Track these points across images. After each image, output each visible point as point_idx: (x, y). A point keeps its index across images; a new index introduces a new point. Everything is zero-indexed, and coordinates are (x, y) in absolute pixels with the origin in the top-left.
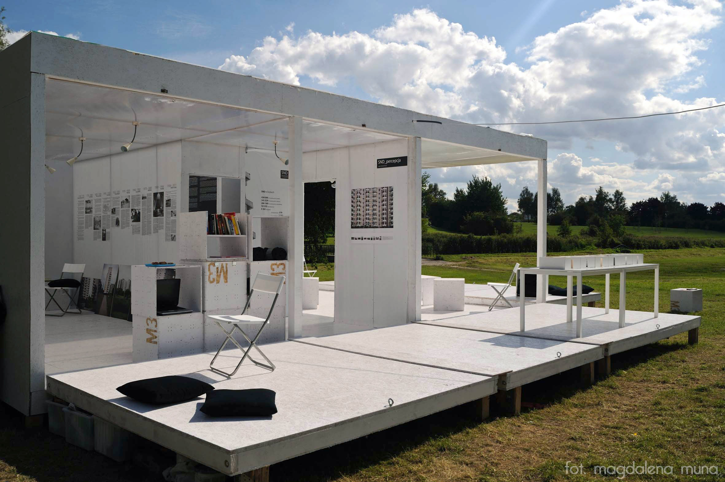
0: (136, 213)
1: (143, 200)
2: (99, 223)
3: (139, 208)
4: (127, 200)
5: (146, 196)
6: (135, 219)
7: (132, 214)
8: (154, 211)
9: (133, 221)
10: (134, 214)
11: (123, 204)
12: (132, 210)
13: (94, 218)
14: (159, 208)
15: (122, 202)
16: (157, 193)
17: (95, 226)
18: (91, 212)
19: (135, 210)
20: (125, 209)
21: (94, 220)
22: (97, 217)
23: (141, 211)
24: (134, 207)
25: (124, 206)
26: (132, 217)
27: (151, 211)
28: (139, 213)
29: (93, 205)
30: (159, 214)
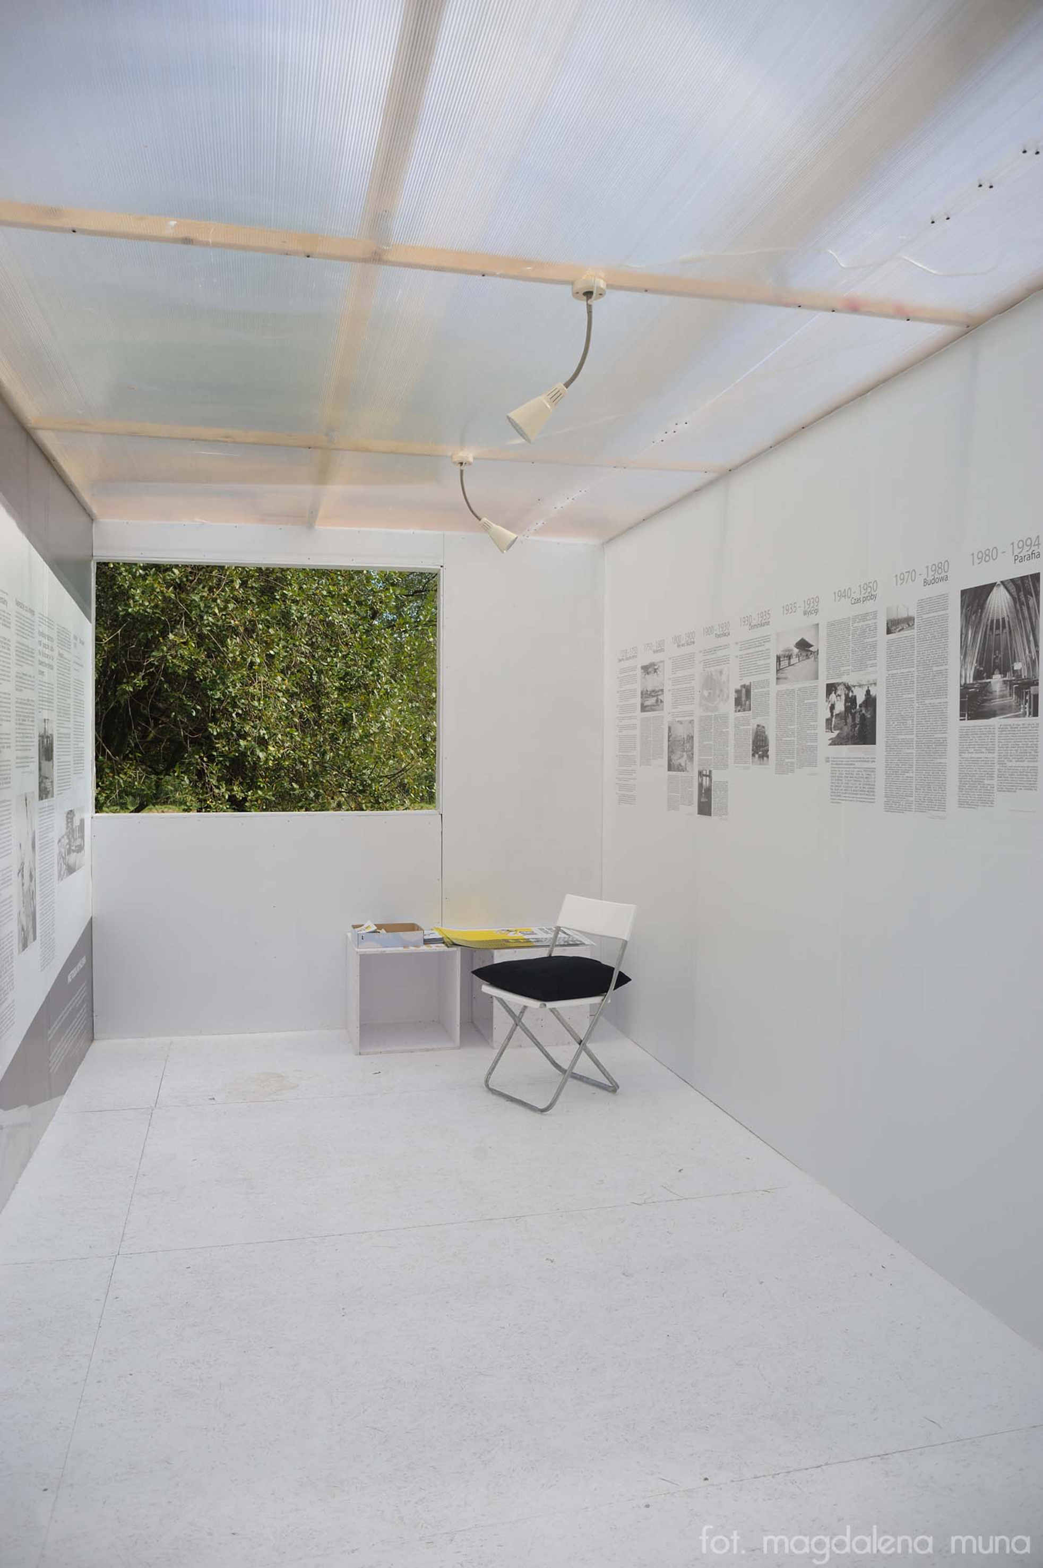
0: (851, 701)
1: (892, 636)
2: (688, 746)
3: (871, 678)
4: (804, 645)
5: (913, 613)
6: (846, 729)
7: (832, 707)
8: (964, 689)
9: (834, 742)
10: (840, 707)
11: (784, 663)
12: (831, 688)
13: (670, 728)
14: (1005, 669)
15: (778, 658)
16: (987, 589)
17: (674, 757)
18: (659, 702)
19: (848, 688)
20: (797, 686)
21: (669, 737)
22: (681, 722)
23: (879, 693)
24: (840, 676)
25: (789, 673)
26: (828, 721)
27: (942, 691)
28: (870, 702)
29: (665, 680)
30: (997, 702)
